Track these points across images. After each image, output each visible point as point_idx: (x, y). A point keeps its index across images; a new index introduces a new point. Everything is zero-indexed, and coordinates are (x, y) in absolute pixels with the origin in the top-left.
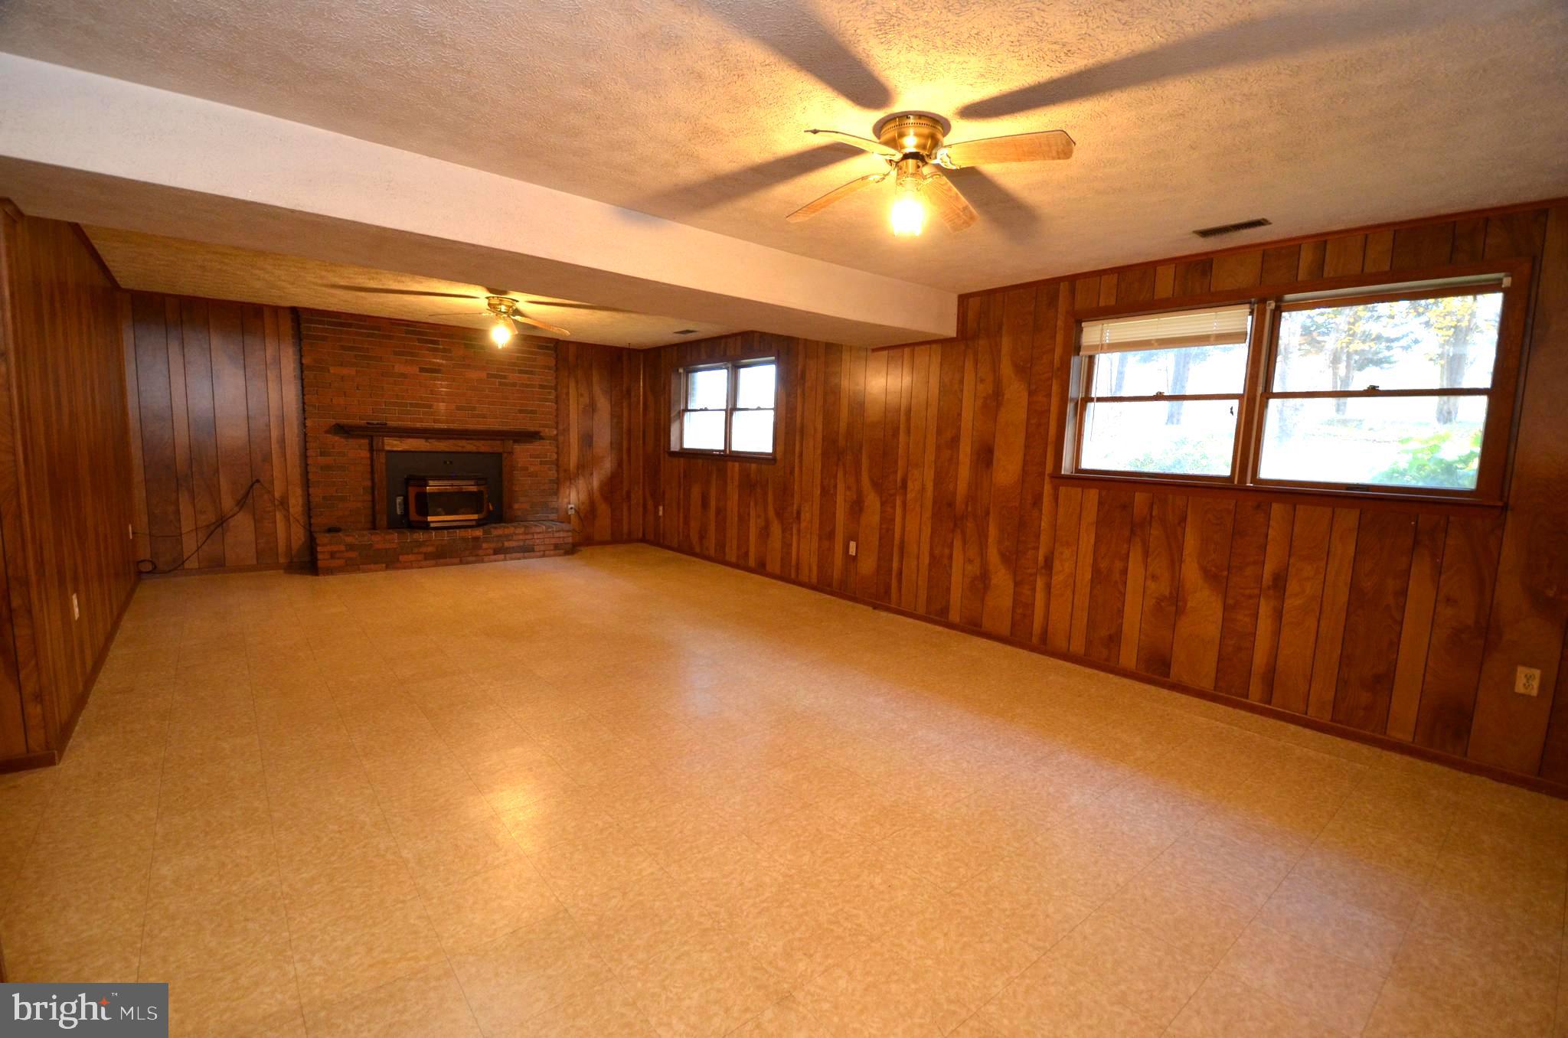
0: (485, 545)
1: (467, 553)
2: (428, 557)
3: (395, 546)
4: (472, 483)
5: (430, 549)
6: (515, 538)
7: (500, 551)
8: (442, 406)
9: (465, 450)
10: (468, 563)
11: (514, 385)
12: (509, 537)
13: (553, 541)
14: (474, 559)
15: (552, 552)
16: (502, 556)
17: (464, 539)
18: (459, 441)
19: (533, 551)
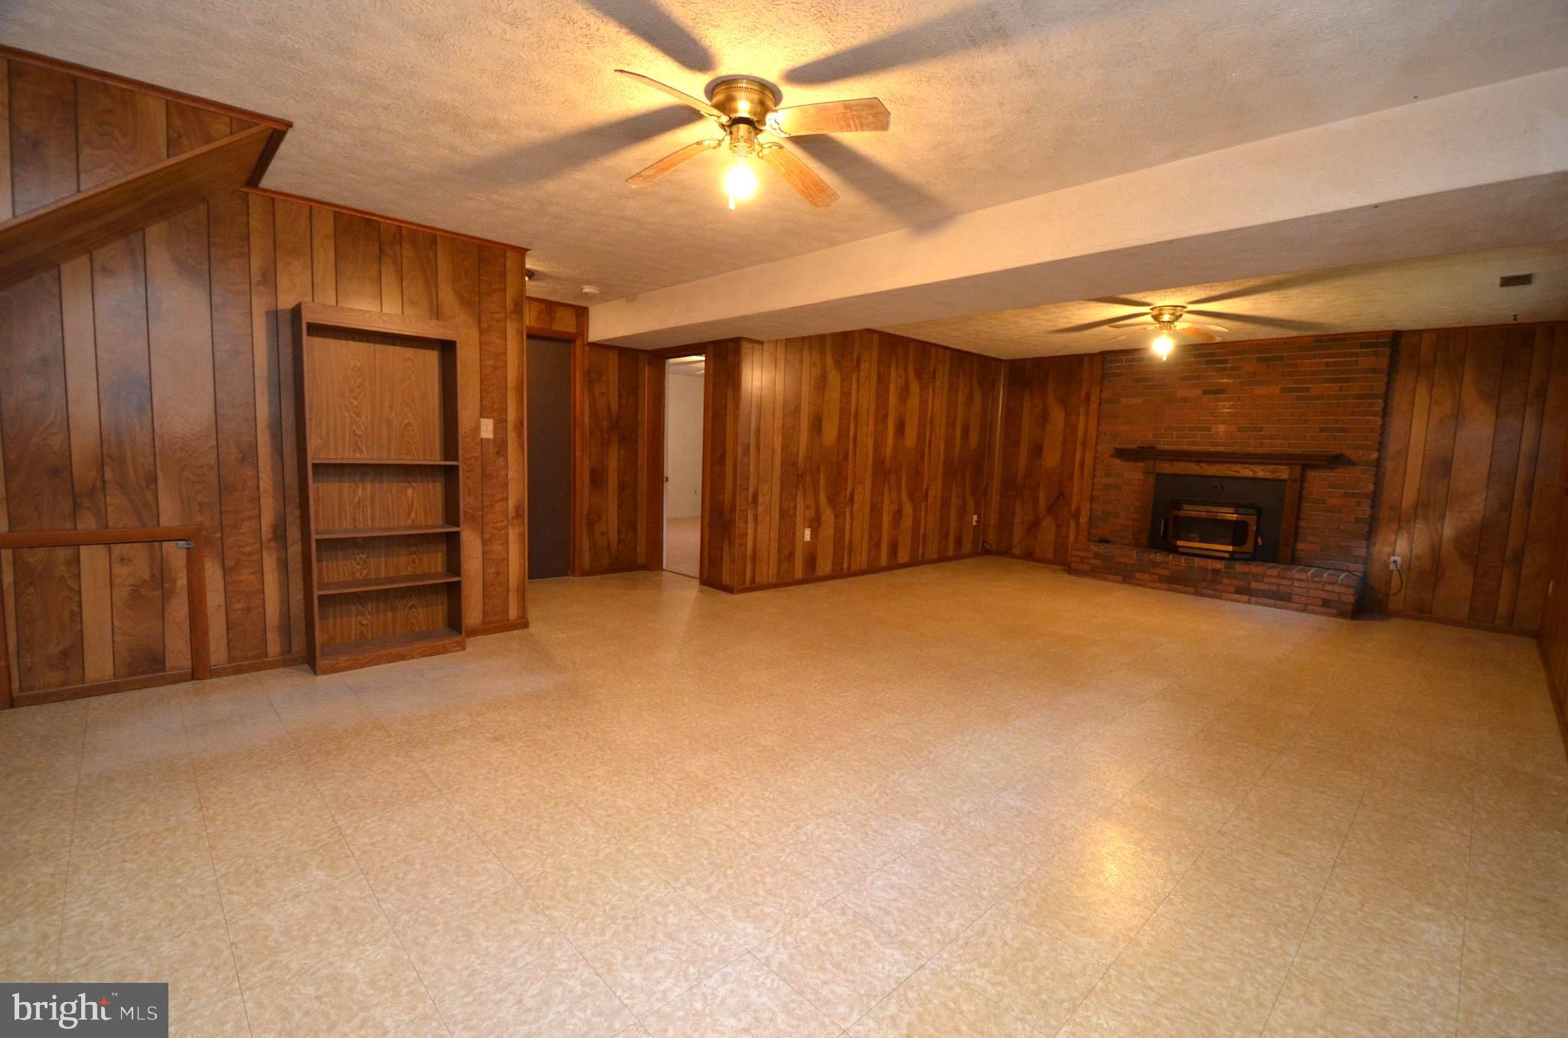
0: (1225, 581)
1: (1204, 584)
2: (1162, 579)
3: (1132, 562)
4: (1231, 510)
5: (1165, 572)
6: (1266, 580)
7: (1245, 592)
8: (1222, 428)
9: (1239, 475)
10: (1203, 595)
11: (1320, 397)
12: (1257, 577)
13: (1323, 595)
14: (1211, 592)
15: (1318, 609)
16: (1246, 598)
17: (1204, 570)
18: (1233, 465)
19: (1289, 600)
